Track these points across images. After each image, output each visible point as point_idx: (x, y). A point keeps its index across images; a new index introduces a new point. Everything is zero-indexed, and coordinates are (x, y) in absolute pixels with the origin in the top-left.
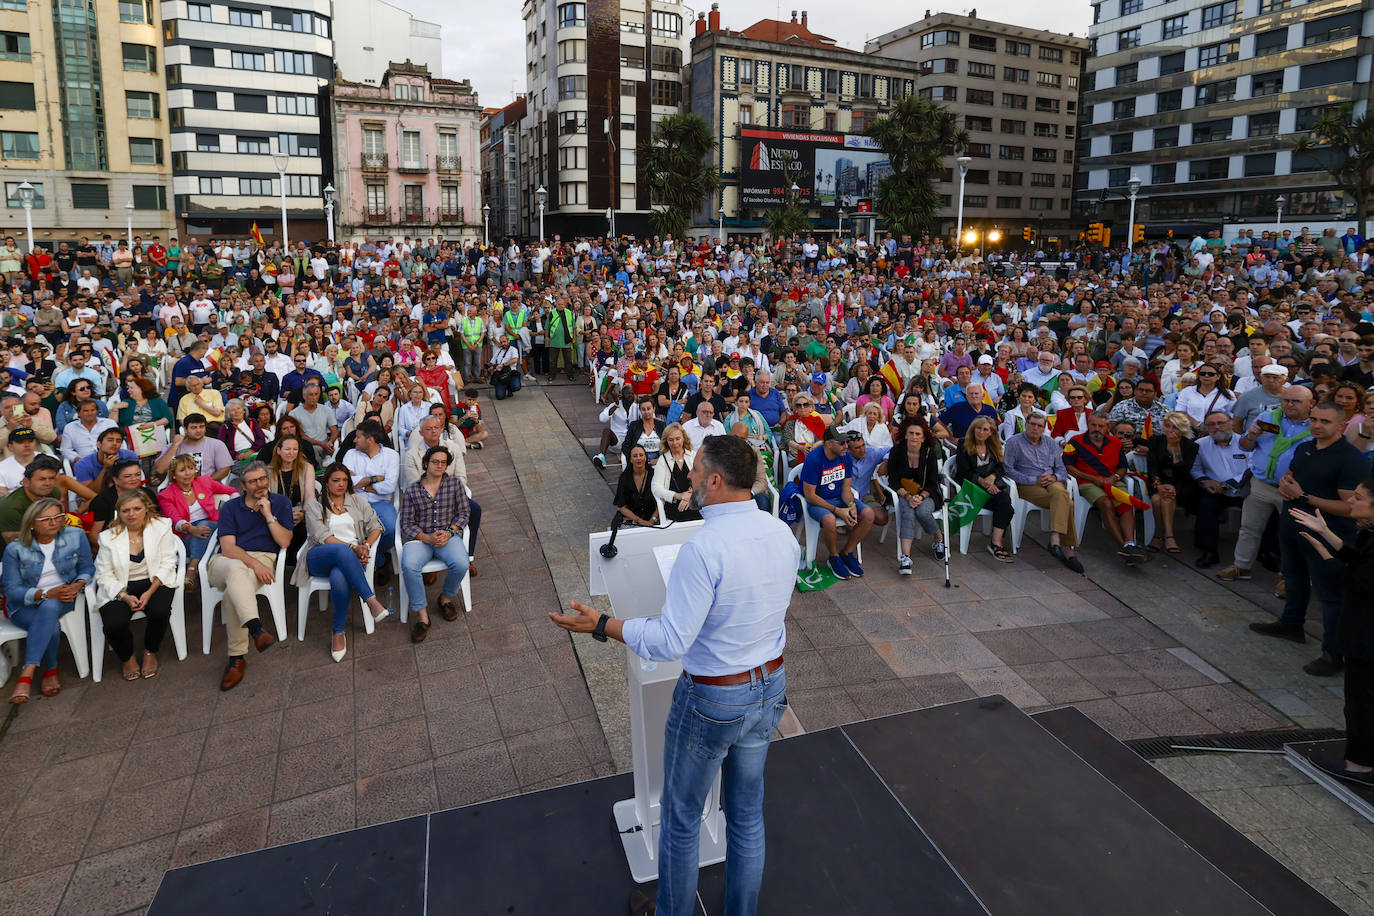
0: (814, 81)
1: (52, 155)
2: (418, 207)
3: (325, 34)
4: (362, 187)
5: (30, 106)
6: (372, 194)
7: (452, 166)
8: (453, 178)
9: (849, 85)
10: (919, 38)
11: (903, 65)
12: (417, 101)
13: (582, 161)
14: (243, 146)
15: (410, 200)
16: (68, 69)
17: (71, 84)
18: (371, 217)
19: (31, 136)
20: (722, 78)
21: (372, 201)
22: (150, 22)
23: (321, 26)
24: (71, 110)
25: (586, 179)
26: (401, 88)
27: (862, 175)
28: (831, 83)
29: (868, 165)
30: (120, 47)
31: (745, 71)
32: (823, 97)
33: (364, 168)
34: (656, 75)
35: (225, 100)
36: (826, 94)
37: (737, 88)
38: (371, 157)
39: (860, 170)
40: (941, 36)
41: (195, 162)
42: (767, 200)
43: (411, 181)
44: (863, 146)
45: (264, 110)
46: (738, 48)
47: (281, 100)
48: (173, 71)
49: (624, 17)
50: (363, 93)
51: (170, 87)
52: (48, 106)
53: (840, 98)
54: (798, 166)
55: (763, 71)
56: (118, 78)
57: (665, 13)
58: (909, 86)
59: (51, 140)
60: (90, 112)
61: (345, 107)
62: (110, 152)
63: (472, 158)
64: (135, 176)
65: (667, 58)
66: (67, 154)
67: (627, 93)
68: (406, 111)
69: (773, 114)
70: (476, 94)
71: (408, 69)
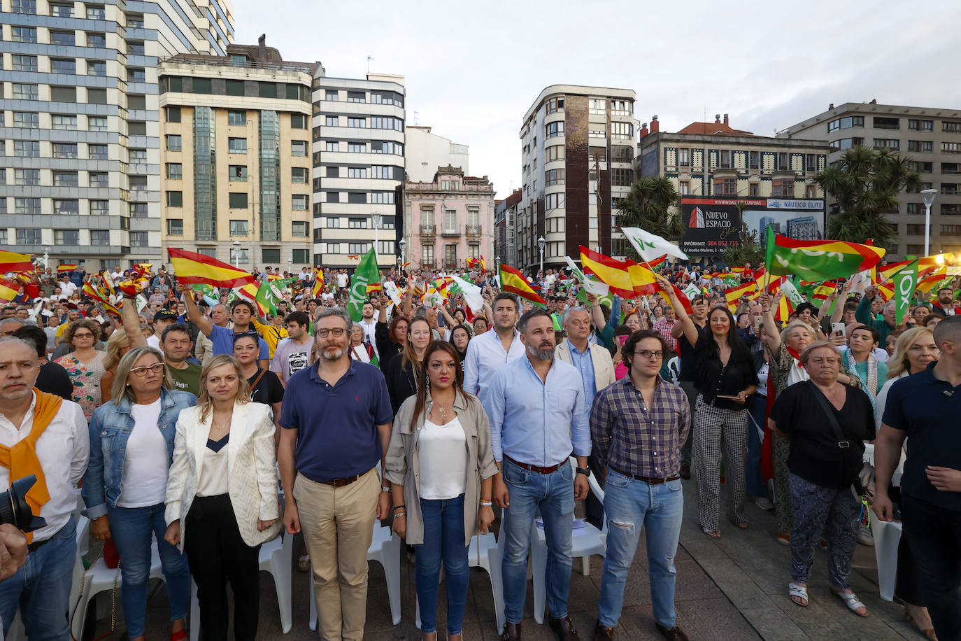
0: (740, 162)
1: (254, 233)
2: (453, 259)
3: (401, 154)
4: (420, 246)
5: (245, 206)
6: (425, 251)
7: (476, 231)
8: (476, 240)
9: (769, 162)
10: (827, 125)
11: (815, 144)
12: (455, 190)
13: (562, 226)
14: (352, 224)
15: (448, 255)
16: (264, 184)
17: (265, 192)
18: (424, 265)
19: (245, 223)
20: (665, 163)
21: (426, 255)
22: (307, 154)
23: (399, 149)
24: (264, 207)
25: (564, 239)
26: (445, 183)
27: (783, 229)
28: (754, 161)
29: (788, 222)
30: (291, 169)
31: (684, 157)
32: (747, 172)
33: (421, 235)
34: (615, 165)
35: (344, 197)
36: (749, 169)
37: (677, 170)
38: (426, 228)
39: (781, 226)
40: (848, 122)
41: (326, 235)
42: (703, 250)
43: (450, 242)
44: (783, 207)
45: (365, 202)
46: (678, 141)
47: (374, 195)
48: (317, 182)
49: (591, 128)
50: (422, 187)
51: (315, 191)
52: (253, 206)
53: (762, 172)
54: (728, 224)
55: (698, 156)
56: (289, 187)
57: (620, 123)
58: (822, 160)
59: (254, 225)
60: (274, 207)
61: (411, 197)
62: (282, 230)
63: (489, 226)
64: (295, 244)
65: (622, 153)
66: (261, 232)
67: (592, 179)
68: (448, 197)
69: (706, 186)
70: (492, 184)
71: (450, 171)
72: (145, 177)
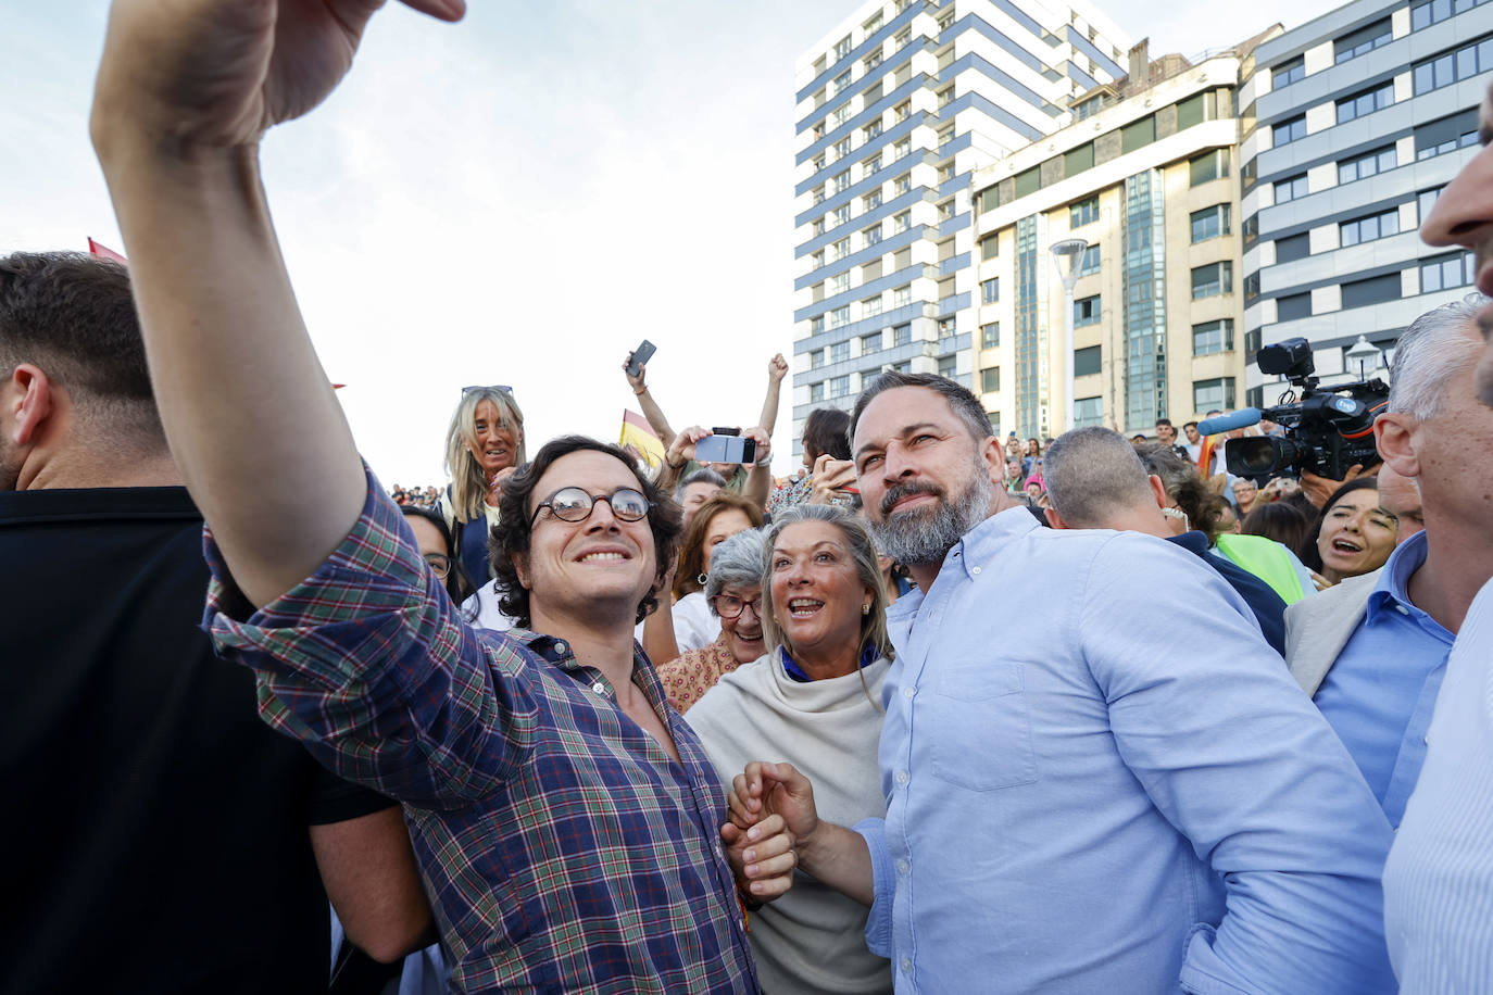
1: (1111, 417)
5: (1097, 368)
16: (1133, 318)
17: (1135, 334)
19: (1095, 401)
22: (1227, 231)
24: (1132, 364)
30: (1188, 274)
35: (1326, 298)
47: (1430, 269)
48: (1253, 283)
51: (1248, 303)
52: (1112, 366)
56: (1187, 311)
60: (1151, 360)
62: (1170, 401)
66: (1127, 414)
72: (953, 356)
